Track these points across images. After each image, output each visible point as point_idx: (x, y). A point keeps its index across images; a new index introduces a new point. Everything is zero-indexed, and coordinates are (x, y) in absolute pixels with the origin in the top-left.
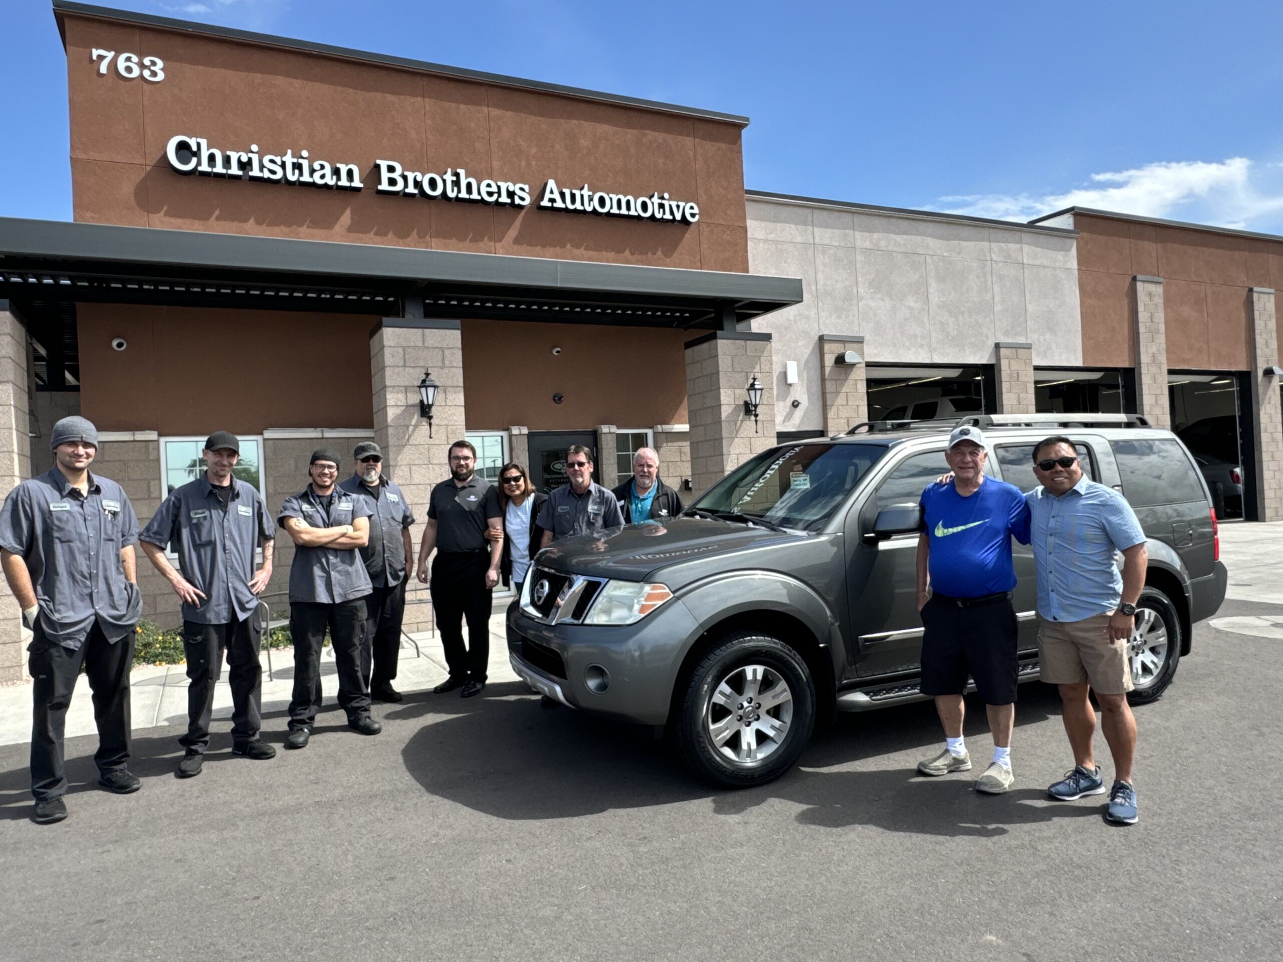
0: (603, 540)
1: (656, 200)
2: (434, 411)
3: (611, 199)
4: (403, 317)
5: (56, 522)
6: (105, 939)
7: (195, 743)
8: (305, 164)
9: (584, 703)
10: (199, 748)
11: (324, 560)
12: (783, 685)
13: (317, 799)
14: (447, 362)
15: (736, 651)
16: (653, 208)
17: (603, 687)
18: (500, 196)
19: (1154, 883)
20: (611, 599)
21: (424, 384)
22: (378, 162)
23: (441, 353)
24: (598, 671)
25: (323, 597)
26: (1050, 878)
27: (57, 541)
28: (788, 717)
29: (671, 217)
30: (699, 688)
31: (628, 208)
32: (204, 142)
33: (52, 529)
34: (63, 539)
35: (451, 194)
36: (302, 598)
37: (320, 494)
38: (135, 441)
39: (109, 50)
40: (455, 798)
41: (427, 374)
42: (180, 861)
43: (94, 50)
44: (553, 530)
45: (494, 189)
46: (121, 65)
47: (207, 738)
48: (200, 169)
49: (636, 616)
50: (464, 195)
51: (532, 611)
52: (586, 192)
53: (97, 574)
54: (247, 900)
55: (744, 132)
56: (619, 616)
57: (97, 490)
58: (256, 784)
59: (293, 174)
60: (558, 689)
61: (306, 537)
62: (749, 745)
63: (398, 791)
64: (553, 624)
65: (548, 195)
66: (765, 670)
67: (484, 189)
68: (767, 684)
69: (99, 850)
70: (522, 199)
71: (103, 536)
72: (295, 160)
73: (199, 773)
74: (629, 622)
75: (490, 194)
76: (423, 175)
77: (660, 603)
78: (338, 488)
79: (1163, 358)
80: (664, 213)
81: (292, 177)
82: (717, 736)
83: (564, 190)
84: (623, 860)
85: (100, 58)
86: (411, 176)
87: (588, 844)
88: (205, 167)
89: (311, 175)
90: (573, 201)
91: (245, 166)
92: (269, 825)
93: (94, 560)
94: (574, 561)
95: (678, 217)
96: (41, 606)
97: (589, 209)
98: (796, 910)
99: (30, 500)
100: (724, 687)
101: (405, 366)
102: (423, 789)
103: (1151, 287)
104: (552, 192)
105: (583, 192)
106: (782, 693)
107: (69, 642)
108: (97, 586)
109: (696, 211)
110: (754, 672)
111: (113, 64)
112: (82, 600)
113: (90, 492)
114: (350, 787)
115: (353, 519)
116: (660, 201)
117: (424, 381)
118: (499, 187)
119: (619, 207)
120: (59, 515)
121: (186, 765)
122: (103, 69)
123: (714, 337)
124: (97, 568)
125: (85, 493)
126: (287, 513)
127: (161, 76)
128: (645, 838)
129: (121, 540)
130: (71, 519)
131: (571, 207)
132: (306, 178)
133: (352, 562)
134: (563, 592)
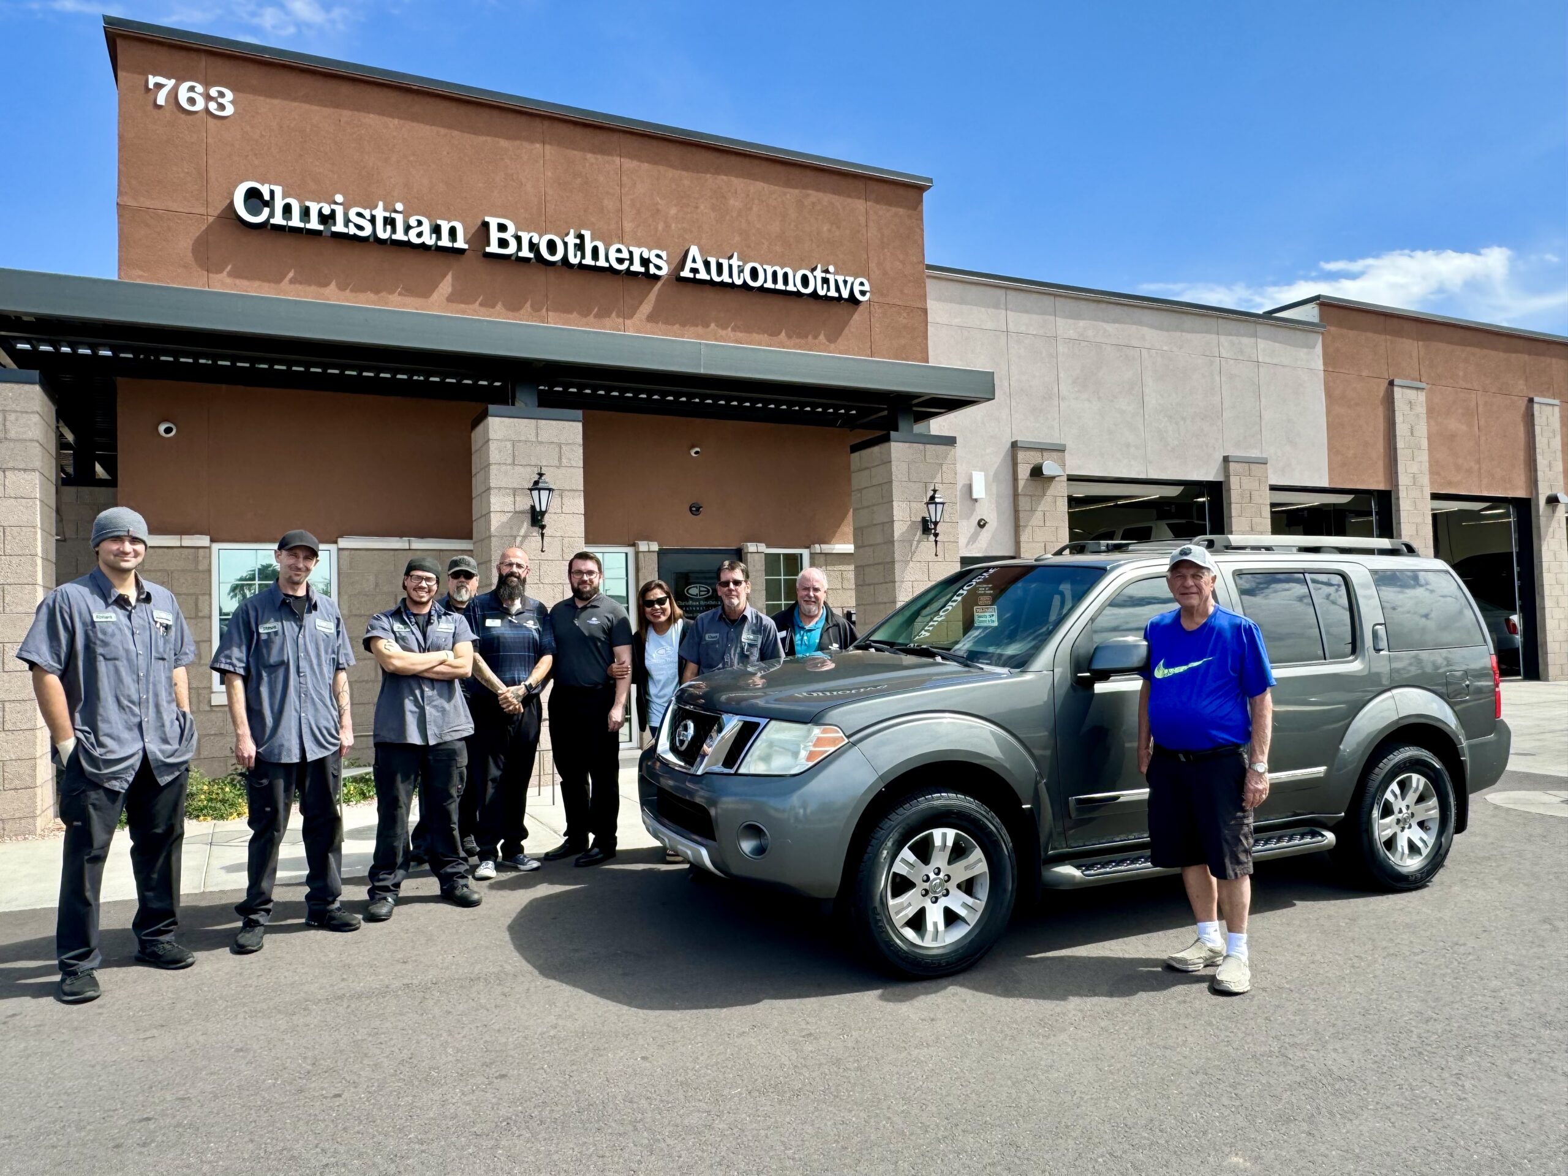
0: (759, 675)
1: (819, 274)
2: (547, 520)
3: (765, 271)
4: (513, 404)
5: (100, 635)
6: (153, 1141)
7: (255, 912)
8: (399, 219)
9: (736, 869)
10: (261, 917)
11: (418, 692)
12: (977, 854)
13: (406, 981)
14: (564, 461)
15: (922, 810)
16: (815, 284)
17: (760, 851)
18: (631, 263)
19: (1432, 1100)
20: (771, 744)
21: (536, 486)
22: (487, 219)
23: (557, 449)
24: (754, 831)
25: (414, 737)
26: (1306, 1091)
27: (101, 658)
28: (983, 892)
29: (836, 295)
30: (877, 854)
31: (786, 282)
32: (278, 190)
33: (95, 644)
34: (108, 657)
35: (574, 260)
36: (390, 737)
37: (415, 612)
38: (182, 547)
39: (169, 78)
40: (575, 984)
41: (541, 475)
42: (241, 1050)
43: (150, 77)
44: (698, 663)
45: (625, 255)
46: (183, 96)
47: (270, 906)
48: (272, 221)
49: (801, 764)
50: (588, 261)
51: (671, 757)
52: (735, 262)
53: (147, 699)
54: (326, 1098)
55: (925, 194)
56: (780, 764)
57: (148, 598)
58: (330, 962)
59: (385, 231)
60: (704, 853)
61: (398, 663)
62: (935, 924)
63: (507, 974)
64: (699, 773)
65: (689, 264)
66: (957, 835)
67: (613, 256)
68: (958, 852)
69: (142, 1036)
70: (659, 268)
71: (153, 654)
72: (387, 214)
73: (261, 948)
74: (793, 772)
75: (620, 261)
76: (540, 237)
77: (833, 749)
78: (437, 605)
79: (1425, 480)
80: (828, 290)
81: (383, 234)
82: (897, 913)
83: (709, 259)
84: (784, 1060)
85: (158, 86)
86: (525, 237)
87: (739, 1041)
88: (278, 220)
89: (406, 232)
90: (720, 272)
91: (327, 219)
92: (349, 1010)
93: (143, 681)
94: (724, 698)
95: (845, 294)
96: (78, 739)
97: (739, 282)
98: (997, 1122)
99: (70, 608)
100: (906, 853)
101: (513, 464)
102: (536, 972)
103: (1411, 394)
104: (694, 261)
105: (731, 262)
106: (977, 863)
107: (114, 782)
108: (147, 715)
109: (867, 288)
110: (944, 836)
111: (174, 94)
112: (130, 729)
113: (138, 600)
114: (447, 968)
115: (454, 644)
116: (824, 275)
117: (536, 483)
118: (631, 253)
119: (775, 281)
120: (104, 626)
121: (245, 939)
122: (161, 100)
123: (886, 439)
124: (148, 692)
125: (133, 601)
126: (375, 633)
127: (229, 110)
128: (810, 1034)
129: (174, 658)
130: (117, 632)
131: (717, 279)
132: (400, 236)
133: (450, 697)
134: (711, 737)
